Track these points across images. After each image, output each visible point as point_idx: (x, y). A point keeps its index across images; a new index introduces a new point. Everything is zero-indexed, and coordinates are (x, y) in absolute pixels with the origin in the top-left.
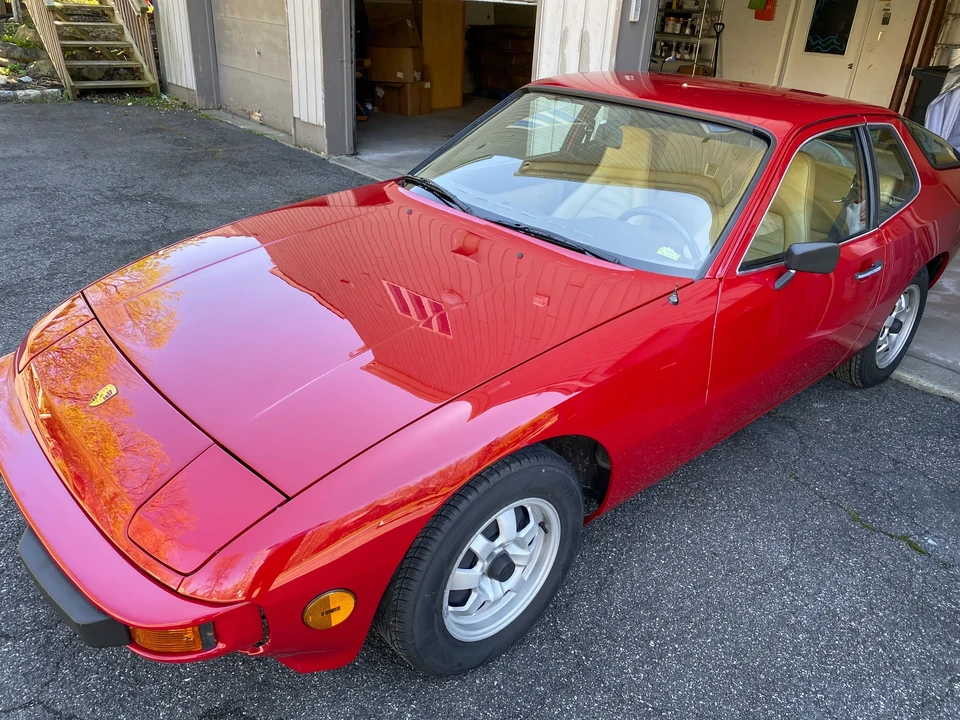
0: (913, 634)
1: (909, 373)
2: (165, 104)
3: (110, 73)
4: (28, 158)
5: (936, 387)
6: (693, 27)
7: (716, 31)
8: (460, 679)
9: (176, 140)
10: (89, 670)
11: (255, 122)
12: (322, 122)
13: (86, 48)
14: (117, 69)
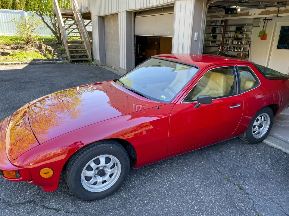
0: (225, 210)
1: (269, 141)
2: (93, 64)
3: (81, 57)
4: (53, 76)
5: (276, 146)
6: (241, 42)
7: (249, 43)
8: (90, 203)
9: (90, 73)
10: (7, 189)
11: (113, 69)
12: (126, 69)
13: (76, 51)
14: (83, 56)
